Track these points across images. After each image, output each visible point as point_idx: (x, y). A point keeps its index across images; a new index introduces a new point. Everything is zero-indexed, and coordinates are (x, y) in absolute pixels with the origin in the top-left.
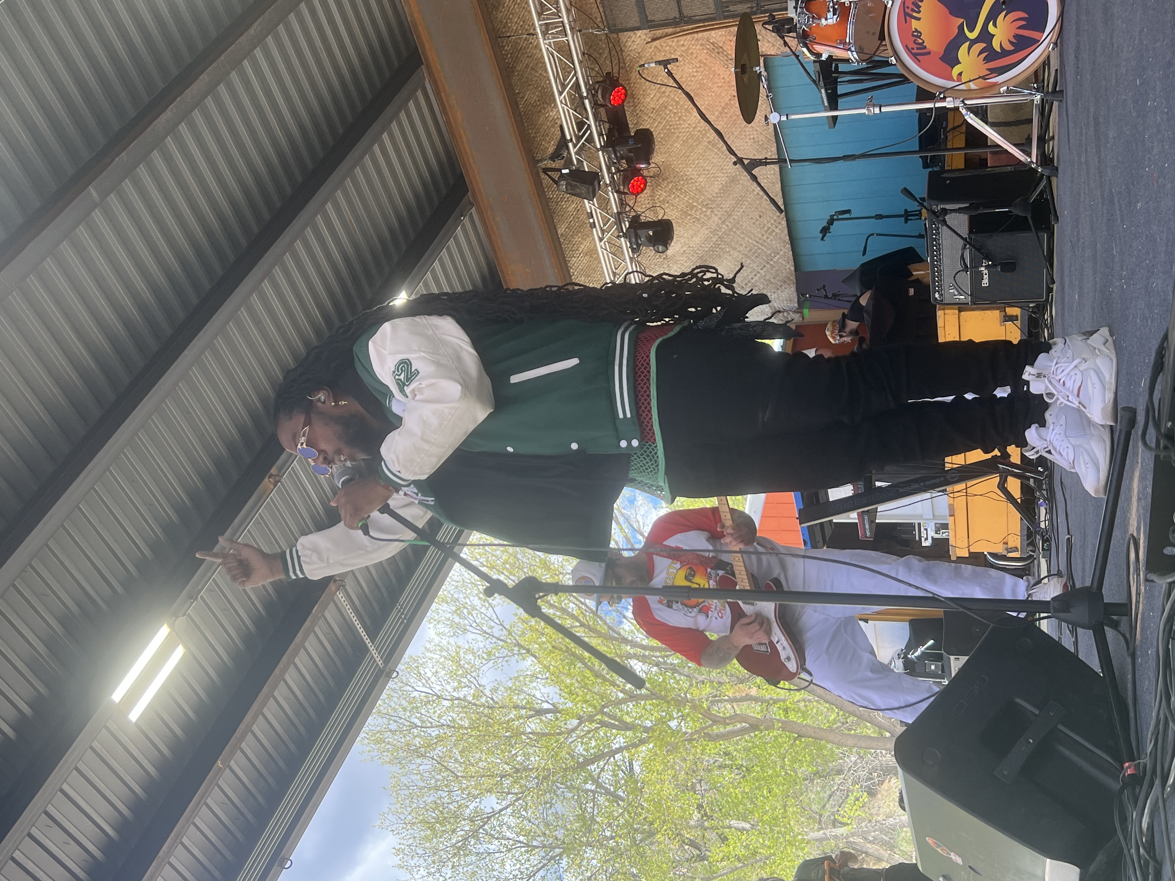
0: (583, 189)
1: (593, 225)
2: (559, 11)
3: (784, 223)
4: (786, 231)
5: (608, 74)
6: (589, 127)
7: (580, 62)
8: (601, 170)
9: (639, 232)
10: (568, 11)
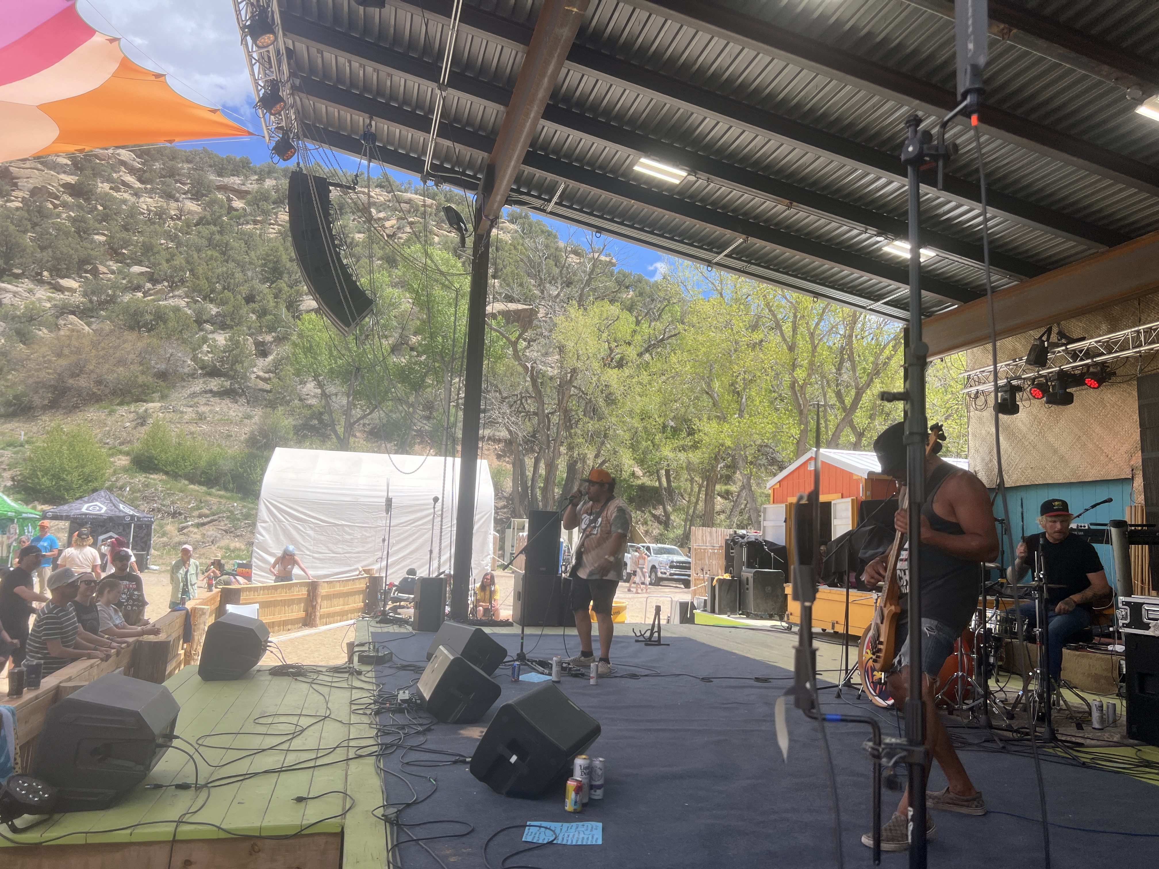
0: (1032, 357)
1: (1015, 361)
2: (1150, 344)
3: (1028, 483)
4: (1022, 484)
5: (1114, 374)
6: (1075, 361)
7: (1118, 357)
8: (1049, 368)
9: (1008, 393)
10: (1152, 349)
